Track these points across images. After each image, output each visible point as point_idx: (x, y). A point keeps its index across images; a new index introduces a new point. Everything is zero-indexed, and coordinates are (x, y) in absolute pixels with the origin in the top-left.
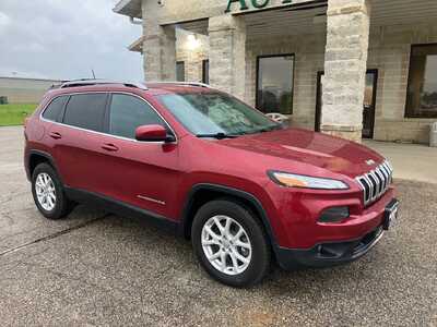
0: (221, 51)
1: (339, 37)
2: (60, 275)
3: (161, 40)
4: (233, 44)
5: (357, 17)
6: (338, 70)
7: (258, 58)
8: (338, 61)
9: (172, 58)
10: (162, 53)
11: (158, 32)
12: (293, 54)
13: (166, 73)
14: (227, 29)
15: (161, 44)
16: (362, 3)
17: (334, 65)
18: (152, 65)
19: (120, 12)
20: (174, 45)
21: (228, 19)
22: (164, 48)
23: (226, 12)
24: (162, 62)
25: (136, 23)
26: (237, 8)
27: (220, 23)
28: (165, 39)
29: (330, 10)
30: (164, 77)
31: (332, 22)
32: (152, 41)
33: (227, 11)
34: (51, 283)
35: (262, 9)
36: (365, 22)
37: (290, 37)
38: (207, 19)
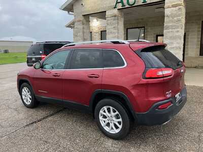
0: (113, 27)
1: (171, 19)
2: (46, 142)
3: (83, 22)
4: (118, 23)
5: (180, 8)
6: (170, 35)
7: (127, 29)
8: (170, 30)
9: (88, 31)
10: (83, 28)
11: (82, 18)
12: (144, 27)
13: (86, 38)
14: (115, 16)
15: (83, 24)
16: (182, 2)
17: (169, 32)
18: (79, 34)
19: (64, 10)
20: (89, 24)
21: (115, 11)
22: (84, 26)
23: (115, 8)
24: (83, 33)
25: (70, 14)
26: (120, 6)
27: (112, 14)
28: (85, 22)
29: (166, 6)
30: (84, 40)
31: (167, 12)
32: (78, 23)
34: (43, 147)
35: (132, 6)
36: (184, 11)
37: (142, 19)
38: (105, 12)
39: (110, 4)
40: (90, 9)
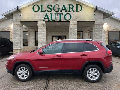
11: (20, 23)
14: (44, 25)
15: (20, 27)
16: (77, 23)
26: (47, 20)
29: (70, 24)
32: (17, 25)
33: (44, 20)
35: (54, 21)
38: (37, 22)
39: (40, 18)
40: (26, 19)
